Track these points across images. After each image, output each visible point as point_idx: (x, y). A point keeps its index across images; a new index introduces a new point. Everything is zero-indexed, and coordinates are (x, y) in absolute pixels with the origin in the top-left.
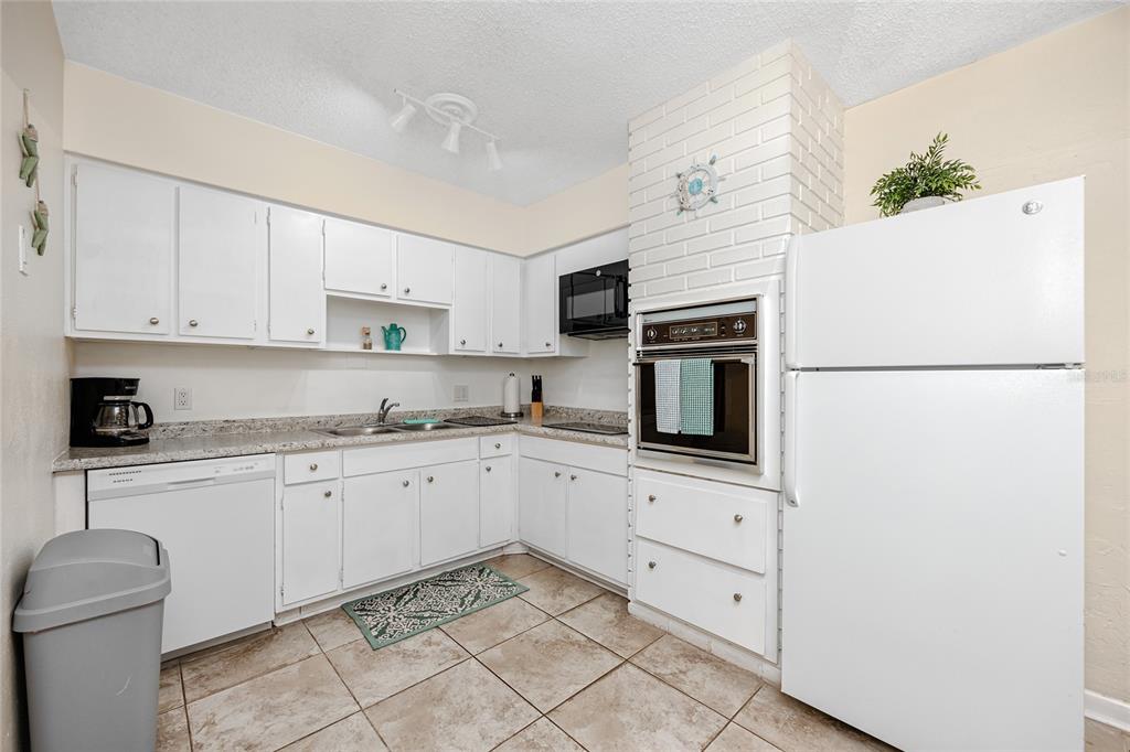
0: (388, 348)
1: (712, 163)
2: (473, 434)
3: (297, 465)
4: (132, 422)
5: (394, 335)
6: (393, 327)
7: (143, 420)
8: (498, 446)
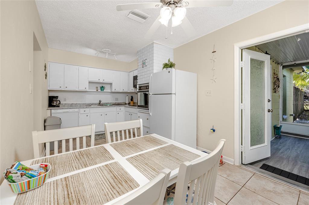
0: (101, 90)
1: (146, 60)
2: (115, 107)
3: (82, 110)
4: (57, 103)
5: (102, 88)
6: (102, 87)
7: (59, 103)
8: (120, 109)
